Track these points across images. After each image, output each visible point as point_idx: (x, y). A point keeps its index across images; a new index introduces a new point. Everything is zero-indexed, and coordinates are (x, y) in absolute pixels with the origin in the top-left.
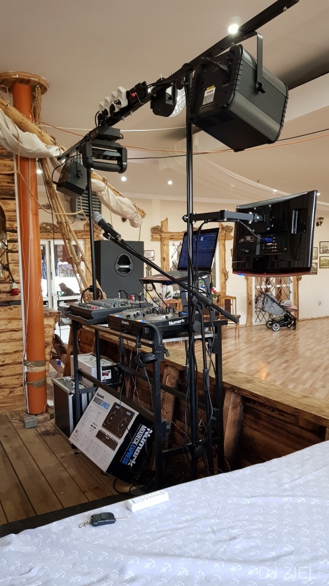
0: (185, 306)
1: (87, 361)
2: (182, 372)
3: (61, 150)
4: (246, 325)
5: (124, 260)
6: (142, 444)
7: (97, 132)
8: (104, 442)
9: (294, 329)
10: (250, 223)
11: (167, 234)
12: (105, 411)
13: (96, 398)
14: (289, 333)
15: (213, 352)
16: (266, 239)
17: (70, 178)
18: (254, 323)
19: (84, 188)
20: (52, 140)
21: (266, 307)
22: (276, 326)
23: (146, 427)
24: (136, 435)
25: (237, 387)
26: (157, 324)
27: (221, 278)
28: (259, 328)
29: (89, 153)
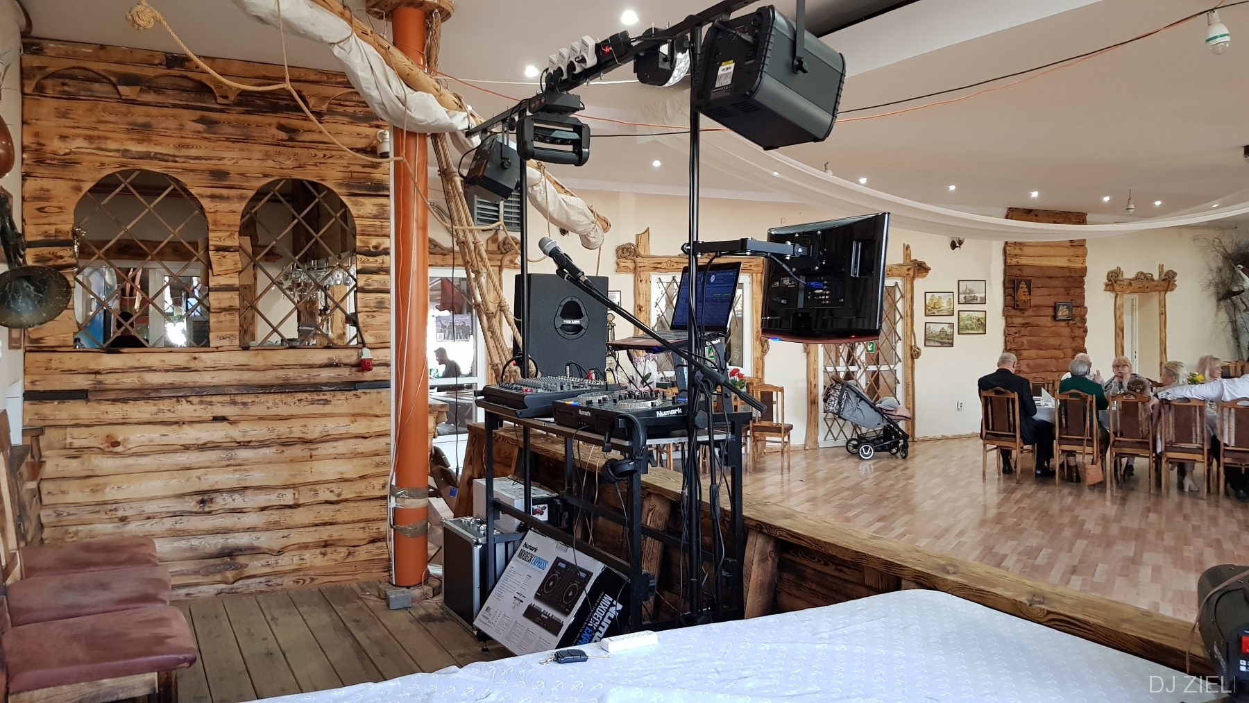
0: (682, 390)
1: (509, 490)
2: (674, 503)
3: (471, 117)
4: (805, 445)
5: (572, 310)
6: (604, 627)
7: (543, 100)
8: (538, 623)
9: (904, 458)
10: (788, 258)
11: (646, 260)
12: (541, 573)
13: (522, 551)
14: (893, 464)
15: (727, 464)
16: (812, 284)
17: (489, 170)
18: (821, 444)
19: (511, 185)
20: (457, 100)
21: (846, 410)
22: (866, 449)
23: (611, 599)
24: (595, 611)
25: (766, 524)
26: (638, 414)
27: (754, 348)
28: (832, 454)
29: (528, 133)
